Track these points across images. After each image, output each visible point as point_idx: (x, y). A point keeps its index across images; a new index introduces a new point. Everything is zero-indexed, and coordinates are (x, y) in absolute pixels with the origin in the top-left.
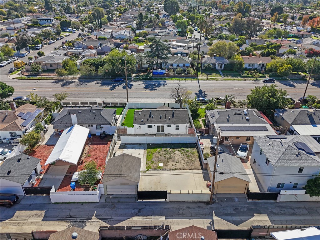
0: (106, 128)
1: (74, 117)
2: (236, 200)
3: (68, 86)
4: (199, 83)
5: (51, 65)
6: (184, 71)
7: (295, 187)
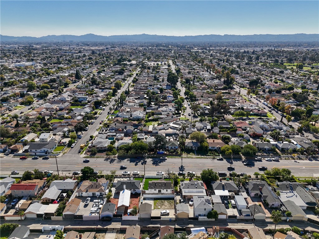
0: (137, 190)
1: (125, 186)
2: (185, 220)
3: (113, 163)
4: (182, 160)
5: (101, 148)
6: (175, 151)
7: (205, 216)
